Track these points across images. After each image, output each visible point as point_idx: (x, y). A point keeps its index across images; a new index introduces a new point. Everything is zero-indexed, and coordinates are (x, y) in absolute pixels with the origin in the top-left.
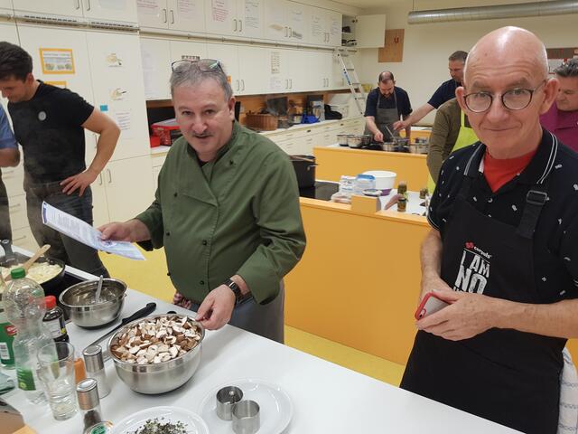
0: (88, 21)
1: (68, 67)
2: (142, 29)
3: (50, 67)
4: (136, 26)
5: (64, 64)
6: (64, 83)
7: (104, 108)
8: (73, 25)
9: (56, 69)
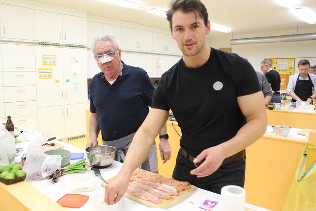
0: (65, 44)
1: (54, 62)
2: (88, 47)
3: (46, 62)
4: (85, 46)
5: (52, 61)
6: (51, 69)
7: (68, 81)
8: (58, 45)
9: (48, 63)
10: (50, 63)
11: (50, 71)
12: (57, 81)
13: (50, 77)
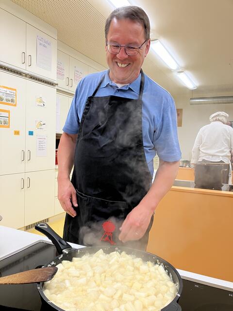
1: (12, 101)
4: (55, 82)
5: (10, 99)
6: (8, 112)
7: (31, 133)
8: (19, 73)
9: (4, 101)
10: (7, 100)
11: (6, 114)
12: (17, 133)
13: (6, 124)
